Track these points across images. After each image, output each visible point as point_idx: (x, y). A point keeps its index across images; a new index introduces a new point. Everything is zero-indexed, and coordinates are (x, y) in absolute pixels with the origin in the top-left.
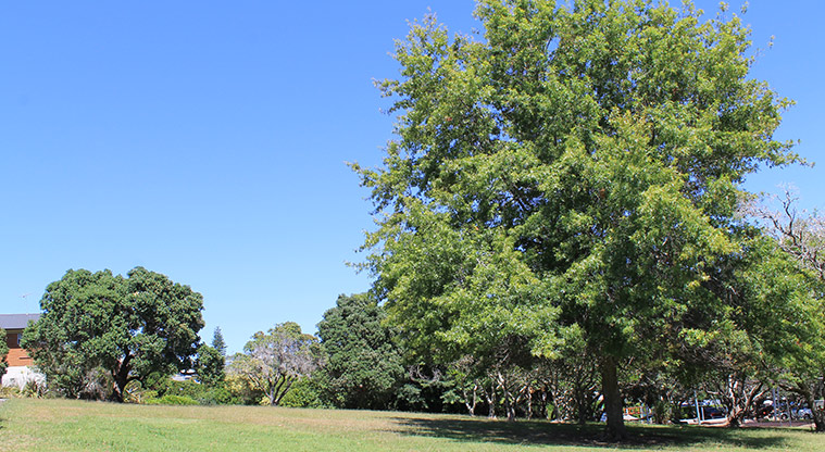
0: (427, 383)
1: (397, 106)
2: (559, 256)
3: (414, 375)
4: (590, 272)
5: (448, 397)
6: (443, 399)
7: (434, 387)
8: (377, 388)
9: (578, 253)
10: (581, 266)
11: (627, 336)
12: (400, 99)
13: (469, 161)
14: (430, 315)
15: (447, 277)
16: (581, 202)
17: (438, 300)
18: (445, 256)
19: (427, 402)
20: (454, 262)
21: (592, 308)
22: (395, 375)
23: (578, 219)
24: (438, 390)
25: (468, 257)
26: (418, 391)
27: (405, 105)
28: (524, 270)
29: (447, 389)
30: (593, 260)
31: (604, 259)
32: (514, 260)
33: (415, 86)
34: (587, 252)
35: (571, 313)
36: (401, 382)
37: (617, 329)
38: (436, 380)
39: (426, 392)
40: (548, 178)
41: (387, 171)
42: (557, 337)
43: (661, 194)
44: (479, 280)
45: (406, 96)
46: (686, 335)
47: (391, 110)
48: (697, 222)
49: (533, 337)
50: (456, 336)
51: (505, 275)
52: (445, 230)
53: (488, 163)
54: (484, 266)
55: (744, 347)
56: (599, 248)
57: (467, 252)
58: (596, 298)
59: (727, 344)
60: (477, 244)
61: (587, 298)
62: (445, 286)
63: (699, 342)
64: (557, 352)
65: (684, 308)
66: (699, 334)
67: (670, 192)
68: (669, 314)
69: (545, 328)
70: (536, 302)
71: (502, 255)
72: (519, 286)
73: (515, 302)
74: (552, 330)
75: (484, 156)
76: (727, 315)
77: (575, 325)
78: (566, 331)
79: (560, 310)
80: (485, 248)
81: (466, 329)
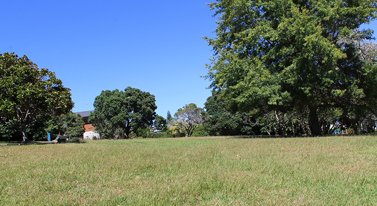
0: (253, 125)
1: (217, 13)
2: (281, 66)
3: (248, 121)
4: (292, 71)
5: (263, 130)
7: (257, 126)
9: (288, 64)
10: (288, 69)
11: (307, 94)
12: (218, 10)
13: (244, 32)
14: (233, 93)
15: (239, 78)
16: (287, 45)
17: (236, 87)
18: (237, 70)
20: (240, 72)
21: (294, 84)
23: (285, 50)
25: (245, 69)
26: (250, 128)
27: (220, 12)
28: (266, 72)
30: (293, 66)
31: (297, 65)
32: (262, 69)
33: (223, 4)
35: (285, 87)
36: (242, 125)
37: (302, 91)
38: (257, 123)
39: (253, 128)
40: (274, 35)
42: (279, 96)
43: (312, 38)
44: (248, 78)
45: (220, 9)
46: (334, 92)
47: (215, 15)
48: (329, 47)
49: (269, 97)
50: (240, 99)
51: (259, 75)
52: (236, 60)
53: (251, 32)
54: (251, 72)
55: (361, 96)
56: (295, 61)
57: (245, 67)
58: (295, 81)
59: (354, 95)
60: (249, 64)
61: (291, 81)
62: (238, 81)
63: (339, 94)
64: (280, 102)
65: (332, 81)
66: (339, 92)
67: (316, 36)
68: (326, 84)
69: (275, 94)
70: (272, 84)
71: (257, 67)
72: (264, 79)
73: (263, 85)
74: (277, 94)
75: (250, 29)
76: (354, 83)
77: (286, 92)
78: (283, 94)
79: (280, 86)
80: (252, 65)
81: (244, 96)
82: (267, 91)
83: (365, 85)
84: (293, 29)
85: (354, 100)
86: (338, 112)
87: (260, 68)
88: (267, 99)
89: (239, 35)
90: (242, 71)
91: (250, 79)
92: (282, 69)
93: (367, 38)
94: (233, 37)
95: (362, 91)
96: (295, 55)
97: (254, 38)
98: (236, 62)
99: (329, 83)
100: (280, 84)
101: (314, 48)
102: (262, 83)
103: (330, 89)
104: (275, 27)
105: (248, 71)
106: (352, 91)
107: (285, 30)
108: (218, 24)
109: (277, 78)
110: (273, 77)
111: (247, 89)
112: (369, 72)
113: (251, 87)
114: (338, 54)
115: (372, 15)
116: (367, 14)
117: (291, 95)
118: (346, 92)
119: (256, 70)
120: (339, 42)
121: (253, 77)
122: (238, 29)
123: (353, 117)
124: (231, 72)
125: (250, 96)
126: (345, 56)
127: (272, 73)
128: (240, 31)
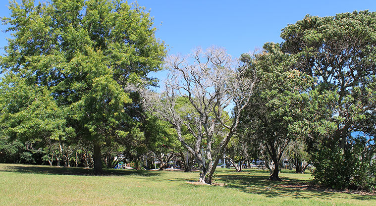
0: (35, 152)
1: (10, 29)
2: (69, 100)
3: (29, 147)
4: (80, 106)
5: (45, 158)
6: (43, 159)
7: (39, 153)
8: (8, 153)
9: (77, 99)
10: (76, 104)
11: (91, 132)
12: (11, 26)
13: (36, 58)
14: (13, 121)
15: (22, 105)
16: (78, 79)
17: (17, 115)
18: (21, 97)
19: (36, 160)
20: (24, 99)
21: (80, 121)
22: (19, 147)
23: (77, 85)
24: (41, 155)
25: (31, 97)
26: (30, 155)
27: (13, 29)
28: (53, 104)
29: (45, 154)
30: (81, 102)
31: (85, 102)
32: (49, 100)
33: (18, 22)
34: (80, 99)
35: (70, 122)
36: (22, 151)
37: (87, 129)
38: (40, 150)
39: (34, 156)
40: (66, 68)
41: (8, 56)
42: (63, 132)
43: (102, 80)
44: (32, 107)
45: (14, 26)
46: (118, 133)
47: (7, 31)
48: (117, 90)
49: (52, 131)
50: (19, 130)
51: (45, 106)
52: (22, 85)
53: (43, 59)
54: (37, 102)
55: (142, 138)
56: (84, 97)
57: (31, 94)
58: (81, 117)
59: (136, 136)
60: (36, 92)
61: (77, 117)
62: (20, 109)
63: (122, 135)
64: (63, 137)
65: (117, 122)
66: (122, 133)
67: (107, 79)
68: (112, 124)
69: (58, 128)
70: (57, 117)
71: (44, 98)
72: (49, 111)
73: (48, 117)
74: (61, 129)
75: (44, 56)
76: (137, 126)
77: (71, 127)
78: (67, 129)
79: (65, 121)
80: (39, 94)
81: (24, 127)
82: (50, 125)
83: (147, 128)
84: (86, 66)
85: (136, 141)
86: (122, 149)
87: (47, 99)
88: (49, 133)
89: (30, 59)
90: (27, 98)
91: (34, 109)
92: (70, 103)
93: (154, 85)
94: (23, 60)
95: (143, 135)
96: (85, 90)
97: (46, 66)
98: (21, 87)
99: (114, 123)
100: (65, 119)
101: (103, 89)
102: (46, 115)
103: (114, 129)
104: (69, 59)
105: (34, 100)
106: (134, 133)
107: (79, 64)
108: (9, 41)
109: (64, 111)
110: (58, 110)
111: (29, 119)
112: (150, 118)
113: (33, 117)
114: (125, 98)
115: (158, 67)
116: (154, 65)
117: (75, 131)
118: (128, 134)
119: (42, 101)
120: (127, 89)
121: (38, 107)
122: (31, 51)
123: (136, 154)
124: (15, 97)
125: (32, 127)
126: (131, 101)
127: (59, 105)
128: (32, 54)
